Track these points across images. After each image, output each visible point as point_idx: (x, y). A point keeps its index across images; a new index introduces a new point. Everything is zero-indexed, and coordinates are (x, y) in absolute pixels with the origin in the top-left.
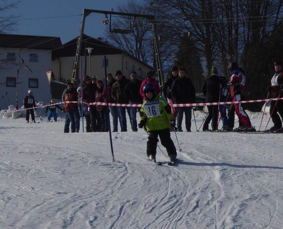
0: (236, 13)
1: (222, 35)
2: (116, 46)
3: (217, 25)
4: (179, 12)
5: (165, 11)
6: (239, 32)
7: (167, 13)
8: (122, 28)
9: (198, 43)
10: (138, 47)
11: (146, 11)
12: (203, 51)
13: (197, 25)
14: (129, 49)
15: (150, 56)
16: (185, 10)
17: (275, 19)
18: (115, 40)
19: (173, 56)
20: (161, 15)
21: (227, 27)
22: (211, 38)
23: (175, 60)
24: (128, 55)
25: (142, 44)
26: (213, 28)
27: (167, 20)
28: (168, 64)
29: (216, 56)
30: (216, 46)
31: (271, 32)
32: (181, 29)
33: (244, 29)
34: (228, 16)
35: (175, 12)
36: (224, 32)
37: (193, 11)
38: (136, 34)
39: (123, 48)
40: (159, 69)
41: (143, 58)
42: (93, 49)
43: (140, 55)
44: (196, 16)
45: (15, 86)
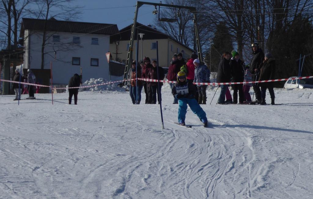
0: (263, 6)
1: (251, 23)
2: (163, 32)
3: (247, 16)
4: (216, 4)
5: (204, 4)
6: (265, 21)
7: (205, 5)
8: (168, 18)
9: (231, 30)
10: (181, 33)
11: (188, 3)
12: (235, 37)
13: (231, 15)
14: (173, 34)
15: (191, 41)
16: (220, 3)
17: (295, 10)
18: (162, 27)
19: (210, 41)
20: (200, 7)
21: (255, 17)
22: (242, 26)
23: (212, 44)
24: (173, 40)
25: (185, 31)
26: (244, 18)
27: (205, 11)
28: (206, 47)
29: (246, 41)
30: (246, 33)
31: (292, 21)
32: (217, 19)
33: (269, 18)
34: (256, 7)
35: (212, 4)
36: (252, 21)
37: (227, 4)
38: (179, 22)
39: (169, 34)
40: (199, 52)
41: (185, 42)
42: (144, 34)
43: (183, 40)
44: (229, 7)
45: (79, 65)
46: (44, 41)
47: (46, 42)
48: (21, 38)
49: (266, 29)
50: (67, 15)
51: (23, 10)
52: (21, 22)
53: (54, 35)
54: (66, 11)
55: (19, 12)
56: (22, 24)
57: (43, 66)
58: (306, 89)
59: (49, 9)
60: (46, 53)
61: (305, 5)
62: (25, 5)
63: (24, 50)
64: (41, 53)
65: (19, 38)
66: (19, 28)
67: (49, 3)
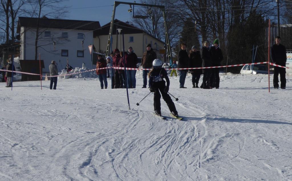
0: (223, 4)
2: (139, 28)
3: (210, 12)
4: (183, 3)
6: (225, 17)
7: (174, 4)
8: (143, 15)
10: (154, 28)
11: (160, 3)
12: (200, 31)
13: (196, 13)
14: (148, 30)
15: (163, 35)
16: (187, 2)
17: (250, 8)
18: (138, 23)
19: (179, 35)
20: (170, 6)
21: (217, 14)
22: (205, 22)
23: (180, 37)
24: (147, 34)
25: (157, 26)
26: (207, 15)
27: (174, 9)
28: (175, 40)
29: (209, 34)
30: (209, 27)
31: (248, 17)
32: (185, 15)
33: (229, 15)
34: (217, 5)
35: (180, 3)
36: (214, 18)
39: (144, 29)
40: (168, 44)
41: (158, 36)
42: (122, 29)
43: (156, 34)
44: (195, 6)
45: (67, 56)
46: (37, 36)
47: (39, 37)
48: (18, 34)
49: (226, 24)
50: (57, 14)
51: (19, 10)
52: (17, 20)
53: (46, 31)
54: (56, 10)
55: (16, 12)
56: (18, 22)
57: (36, 57)
58: (259, 74)
59: (42, 9)
60: (39, 46)
61: (259, 3)
62: (20, 5)
63: (20, 44)
64: (35, 47)
65: (16, 34)
66: (16, 25)
67: (42, 4)
